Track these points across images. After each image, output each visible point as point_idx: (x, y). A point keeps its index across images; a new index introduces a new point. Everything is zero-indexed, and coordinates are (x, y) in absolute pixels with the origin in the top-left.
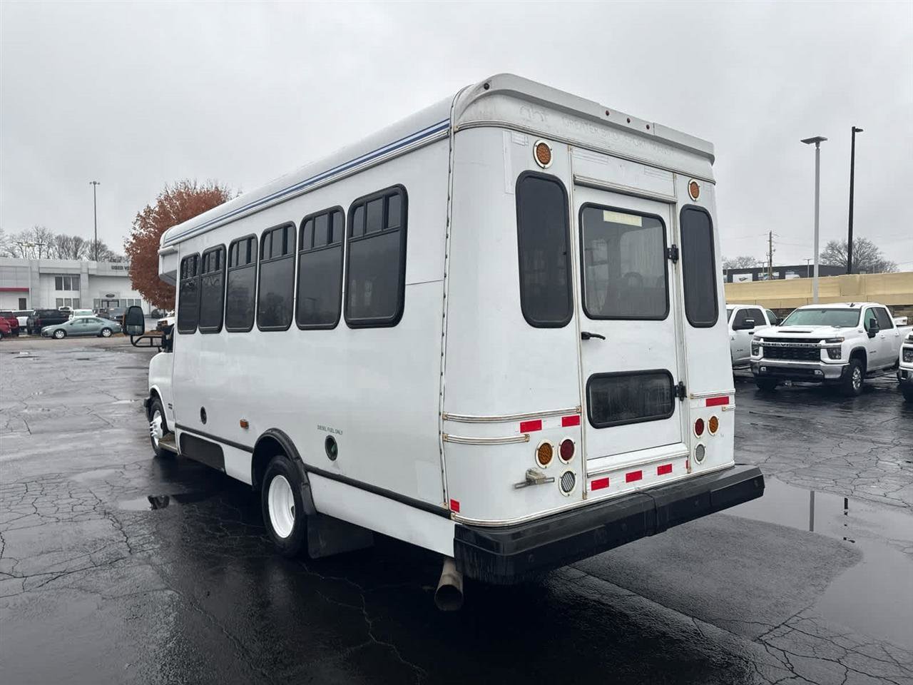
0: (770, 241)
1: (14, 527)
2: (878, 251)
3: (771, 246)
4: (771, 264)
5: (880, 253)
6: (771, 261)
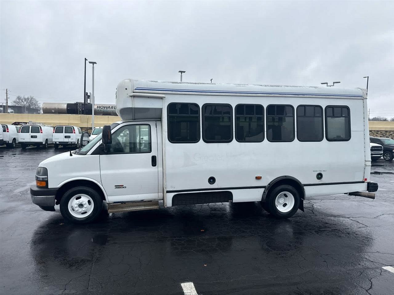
0: (7, 93)
2: (38, 103)
3: (7, 96)
4: (7, 104)
5: (39, 104)
6: (7, 103)
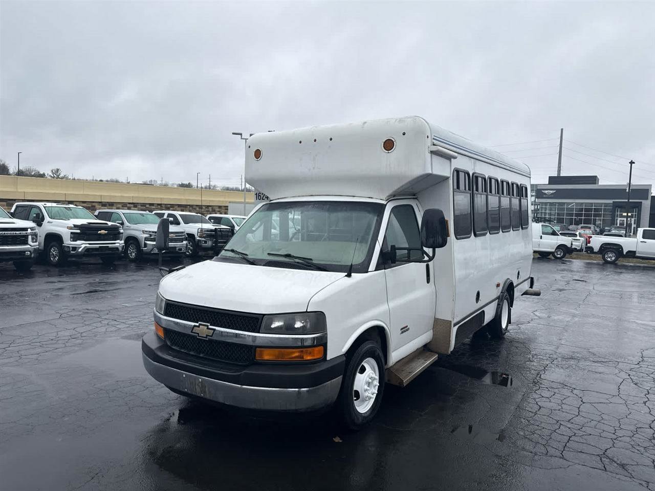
1: (607, 397)
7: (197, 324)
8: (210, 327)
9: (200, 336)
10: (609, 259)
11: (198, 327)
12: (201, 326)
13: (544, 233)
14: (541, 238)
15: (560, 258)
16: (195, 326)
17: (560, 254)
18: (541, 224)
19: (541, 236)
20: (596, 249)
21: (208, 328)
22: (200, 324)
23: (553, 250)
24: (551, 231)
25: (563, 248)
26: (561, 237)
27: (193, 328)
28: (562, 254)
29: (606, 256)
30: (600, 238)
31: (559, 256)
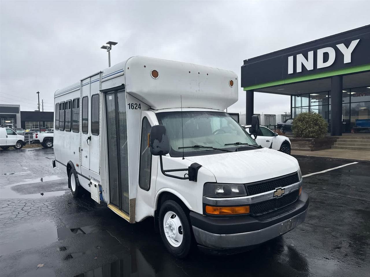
7: (275, 190)
8: (282, 188)
9: (279, 197)
10: (49, 146)
11: (276, 191)
12: (278, 190)
13: (8, 134)
14: (7, 137)
15: (19, 149)
16: (275, 192)
17: (19, 146)
18: (5, 128)
19: (7, 136)
20: (41, 140)
21: (282, 190)
22: (277, 190)
23: (15, 144)
24: (12, 132)
25: (20, 142)
26: (18, 135)
27: (274, 193)
28: (20, 146)
29: (47, 144)
30: (43, 135)
31: (18, 147)
